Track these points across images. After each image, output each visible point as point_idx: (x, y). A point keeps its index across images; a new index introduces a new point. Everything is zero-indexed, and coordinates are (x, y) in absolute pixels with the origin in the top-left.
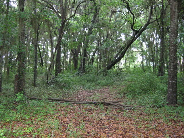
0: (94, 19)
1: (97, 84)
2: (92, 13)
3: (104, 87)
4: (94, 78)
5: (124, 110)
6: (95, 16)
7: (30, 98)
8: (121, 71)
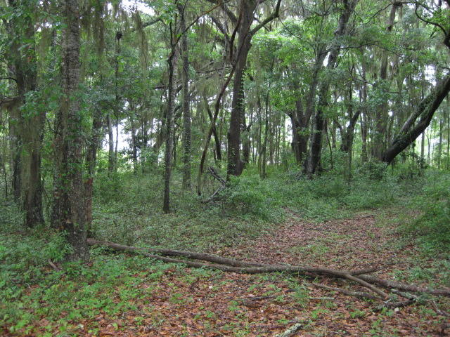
0: (343, 28)
1: (343, 205)
2: (336, 10)
3: (363, 213)
4: (338, 187)
5: (379, 307)
6: (344, 18)
7: (115, 248)
8: (422, 167)
